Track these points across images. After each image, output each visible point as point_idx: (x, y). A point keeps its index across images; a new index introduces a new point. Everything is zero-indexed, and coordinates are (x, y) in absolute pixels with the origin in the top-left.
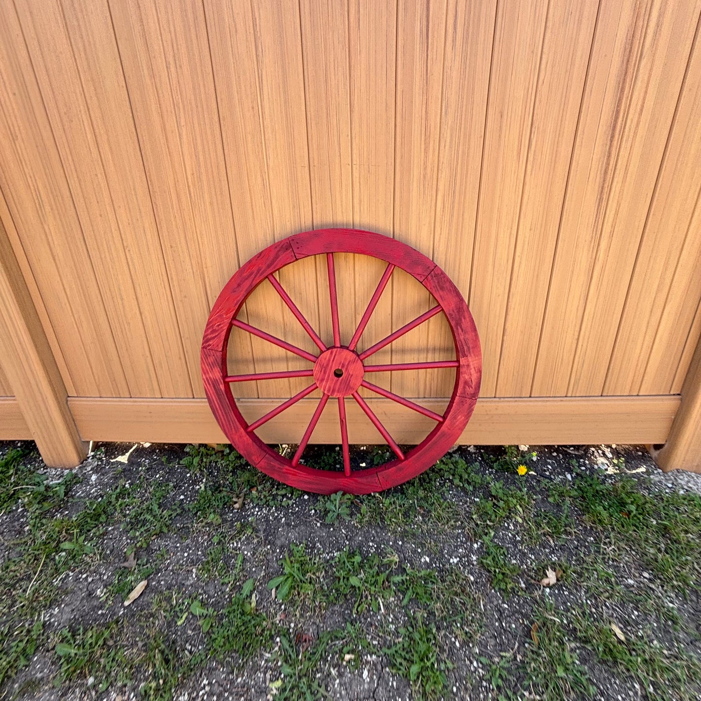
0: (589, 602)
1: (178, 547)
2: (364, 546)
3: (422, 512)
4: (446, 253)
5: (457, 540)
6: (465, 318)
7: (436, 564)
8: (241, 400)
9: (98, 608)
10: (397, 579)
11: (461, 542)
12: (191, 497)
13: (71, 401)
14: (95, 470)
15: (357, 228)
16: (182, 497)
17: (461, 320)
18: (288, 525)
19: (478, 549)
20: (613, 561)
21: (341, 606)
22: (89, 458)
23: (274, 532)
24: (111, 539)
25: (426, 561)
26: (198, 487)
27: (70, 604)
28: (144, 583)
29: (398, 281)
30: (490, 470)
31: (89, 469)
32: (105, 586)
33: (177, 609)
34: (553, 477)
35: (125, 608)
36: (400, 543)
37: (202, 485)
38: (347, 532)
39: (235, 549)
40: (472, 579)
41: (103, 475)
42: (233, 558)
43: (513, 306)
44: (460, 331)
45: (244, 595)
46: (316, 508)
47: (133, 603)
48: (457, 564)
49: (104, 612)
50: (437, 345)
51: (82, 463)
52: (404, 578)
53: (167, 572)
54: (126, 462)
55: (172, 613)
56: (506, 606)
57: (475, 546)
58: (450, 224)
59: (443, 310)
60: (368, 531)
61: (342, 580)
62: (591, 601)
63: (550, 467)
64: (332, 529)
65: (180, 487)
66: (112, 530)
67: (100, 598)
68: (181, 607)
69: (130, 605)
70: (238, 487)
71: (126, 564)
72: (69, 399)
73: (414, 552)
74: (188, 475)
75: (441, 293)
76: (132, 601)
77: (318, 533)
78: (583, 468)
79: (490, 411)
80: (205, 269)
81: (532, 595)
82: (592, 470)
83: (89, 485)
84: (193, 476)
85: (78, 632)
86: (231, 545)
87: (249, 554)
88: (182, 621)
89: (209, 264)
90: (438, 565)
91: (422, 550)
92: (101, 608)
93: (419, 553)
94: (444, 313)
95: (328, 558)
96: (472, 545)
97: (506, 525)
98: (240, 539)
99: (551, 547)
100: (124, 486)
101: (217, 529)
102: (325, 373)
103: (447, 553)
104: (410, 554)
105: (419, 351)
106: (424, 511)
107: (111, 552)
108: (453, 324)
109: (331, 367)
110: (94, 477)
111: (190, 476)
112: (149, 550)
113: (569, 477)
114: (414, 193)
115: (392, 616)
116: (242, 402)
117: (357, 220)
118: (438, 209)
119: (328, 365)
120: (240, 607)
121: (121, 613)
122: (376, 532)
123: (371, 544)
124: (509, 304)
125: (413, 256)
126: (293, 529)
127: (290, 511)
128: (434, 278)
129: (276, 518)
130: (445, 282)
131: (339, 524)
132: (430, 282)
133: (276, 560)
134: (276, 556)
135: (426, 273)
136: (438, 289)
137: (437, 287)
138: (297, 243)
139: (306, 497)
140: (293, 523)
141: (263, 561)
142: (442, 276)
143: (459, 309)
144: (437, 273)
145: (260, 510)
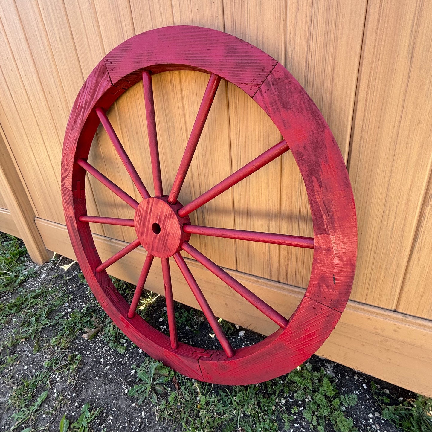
1: (28, 357)
8: (112, 240)
13: (37, 220)
14: (48, 271)
16: (70, 310)
17: (320, 165)
18: (106, 376)
23: (91, 379)
26: (84, 305)
29: (236, 107)
30: (377, 415)
31: (45, 269)
37: (87, 304)
39: (52, 381)
41: (48, 276)
46: (138, 369)
51: (44, 264)
54: (66, 270)
64: (134, 405)
65: (75, 301)
72: (36, 218)
77: (120, 402)
79: (383, 330)
83: (37, 281)
84: (89, 295)
86: (54, 376)
87: (55, 394)
102: (144, 225)
105: (269, 215)
108: (304, 170)
109: (149, 220)
110: (43, 276)
111: (87, 294)
116: (113, 242)
119: (146, 216)
125: (238, 53)
126: (105, 384)
127: (121, 360)
128: (273, 88)
129: (106, 362)
130: (291, 92)
131: (143, 402)
132: (265, 95)
133: (66, 416)
134: (69, 411)
135: (258, 81)
136: (278, 108)
137: (276, 104)
138: (111, 63)
139: (141, 351)
140: (110, 376)
141: (56, 410)
142: (287, 81)
143: (317, 141)
144: (276, 77)
145: (102, 347)
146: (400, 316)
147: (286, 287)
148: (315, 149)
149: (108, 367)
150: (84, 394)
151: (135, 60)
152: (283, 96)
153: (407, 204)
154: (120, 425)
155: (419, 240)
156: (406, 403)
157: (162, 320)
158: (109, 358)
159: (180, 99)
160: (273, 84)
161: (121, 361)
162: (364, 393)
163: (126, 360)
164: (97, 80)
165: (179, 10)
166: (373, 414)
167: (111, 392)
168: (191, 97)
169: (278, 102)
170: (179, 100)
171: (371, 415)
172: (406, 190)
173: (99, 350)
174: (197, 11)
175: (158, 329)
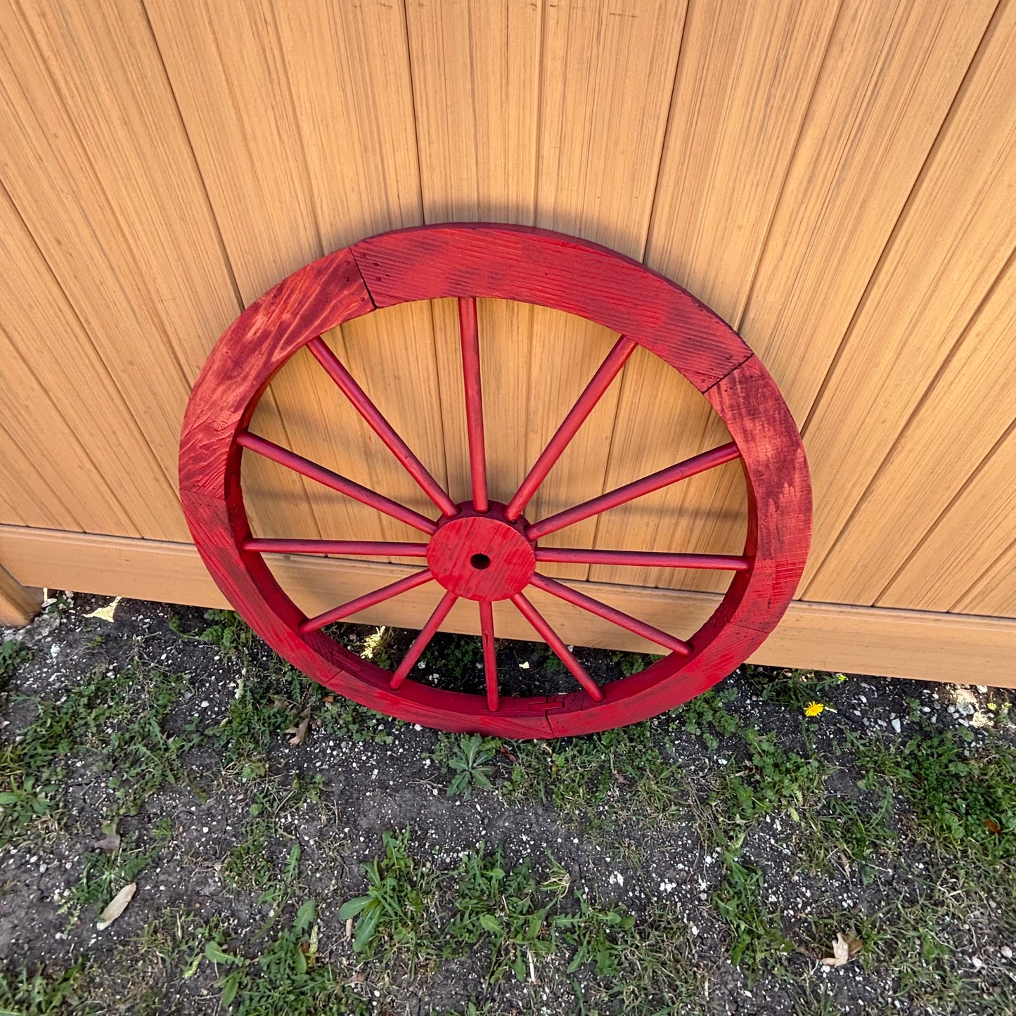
0: (897, 1003)
1: (191, 813)
2: (512, 842)
3: (621, 780)
4: (784, 308)
5: (676, 841)
6: (791, 485)
7: (633, 891)
9: (54, 927)
10: (564, 921)
11: (684, 845)
12: (220, 705)
14: (57, 635)
15: (545, 224)
16: (205, 704)
17: (782, 486)
18: (383, 786)
19: (712, 865)
20: (953, 918)
21: (462, 964)
22: (44, 609)
23: (358, 799)
24: (80, 785)
25: (617, 883)
26: (232, 685)
27: (10, 914)
28: (129, 889)
30: (754, 698)
31: (46, 632)
32: (68, 885)
33: (184, 947)
34: (865, 721)
35: (99, 933)
36: (576, 841)
37: (239, 681)
38: (485, 811)
39: (287, 829)
40: (695, 931)
41: (71, 646)
42: (285, 846)
43: (909, 446)
44: (772, 508)
45: (298, 930)
46: (434, 757)
47: (113, 924)
48: (672, 894)
49: (65, 937)
50: (706, 504)
51: (32, 621)
52: (575, 921)
53: (171, 864)
54: (111, 620)
55: (175, 955)
56: (749, 994)
57: (708, 860)
58: (816, 231)
59: (740, 456)
60: (522, 812)
61: (467, 916)
62: (902, 1002)
63: (864, 700)
64: (458, 803)
65: (202, 683)
66: (83, 766)
67: (60, 907)
68: (190, 944)
69: (107, 928)
70: (302, 693)
71: (102, 843)
73: (599, 861)
74: (217, 658)
75: (749, 425)
76: (111, 921)
77: (433, 809)
78: (927, 709)
80: (159, 306)
81: (799, 979)
82: (943, 713)
83: (46, 665)
84: (225, 661)
85: (20, 979)
86: (283, 820)
87: (312, 842)
88: (191, 972)
89: (166, 295)
90: (637, 893)
91: (613, 858)
92: (59, 928)
93: (607, 865)
94: (743, 462)
95: (448, 860)
96: (702, 857)
97: (768, 819)
98: (297, 809)
99: (844, 877)
100: (104, 676)
101: (260, 784)
102: (451, 558)
103: (656, 870)
104: (591, 866)
106: (625, 778)
107: (81, 811)
108: (759, 492)
110: (55, 650)
111: (220, 660)
112: (143, 814)
113: (897, 724)
114: (733, 124)
115: (547, 990)
117: (548, 199)
118: (792, 185)
120: (289, 954)
121: (93, 941)
122: (536, 814)
123: (524, 838)
124: (903, 441)
125: (691, 324)
126: (390, 795)
127: (389, 753)
128: (739, 387)
129: (363, 765)
130: (764, 396)
131: (472, 794)
132: (724, 394)
133: (357, 859)
134: (357, 851)
135: (719, 373)
136: (740, 414)
137: (739, 409)
138: (377, 265)
139: (418, 728)
140: (391, 783)
141: (334, 860)
142: (761, 382)
143: (785, 461)
144: (748, 374)
145: (337, 746)
146: (805, 606)
147: (668, 593)
148: (779, 469)
149: (376, 772)
150: (364, 823)
151: (454, 277)
152: (752, 400)
153: (846, 499)
154: (452, 834)
155: (846, 533)
156: (781, 677)
157: (424, 666)
158: (364, 758)
159: (523, 336)
160: (740, 382)
161: (391, 755)
162: (739, 679)
163: (401, 750)
164: (323, 291)
165: (554, 184)
166: (751, 699)
167: (409, 803)
168: (552, 337)
169: (742, 406)
170: (521, 337)
171: (748, 702)
172: (850, 486)
173: (335, 753)
174: (598, 200)
175: (425, 684)
